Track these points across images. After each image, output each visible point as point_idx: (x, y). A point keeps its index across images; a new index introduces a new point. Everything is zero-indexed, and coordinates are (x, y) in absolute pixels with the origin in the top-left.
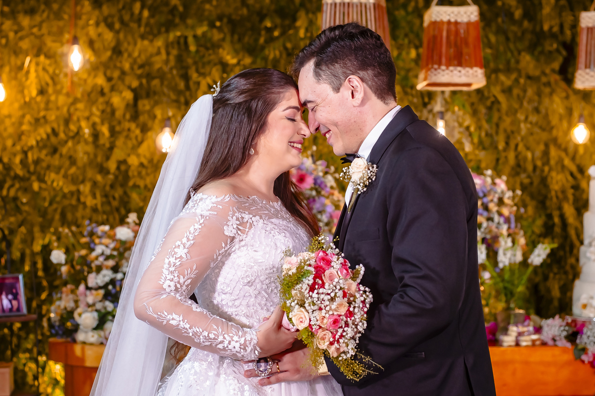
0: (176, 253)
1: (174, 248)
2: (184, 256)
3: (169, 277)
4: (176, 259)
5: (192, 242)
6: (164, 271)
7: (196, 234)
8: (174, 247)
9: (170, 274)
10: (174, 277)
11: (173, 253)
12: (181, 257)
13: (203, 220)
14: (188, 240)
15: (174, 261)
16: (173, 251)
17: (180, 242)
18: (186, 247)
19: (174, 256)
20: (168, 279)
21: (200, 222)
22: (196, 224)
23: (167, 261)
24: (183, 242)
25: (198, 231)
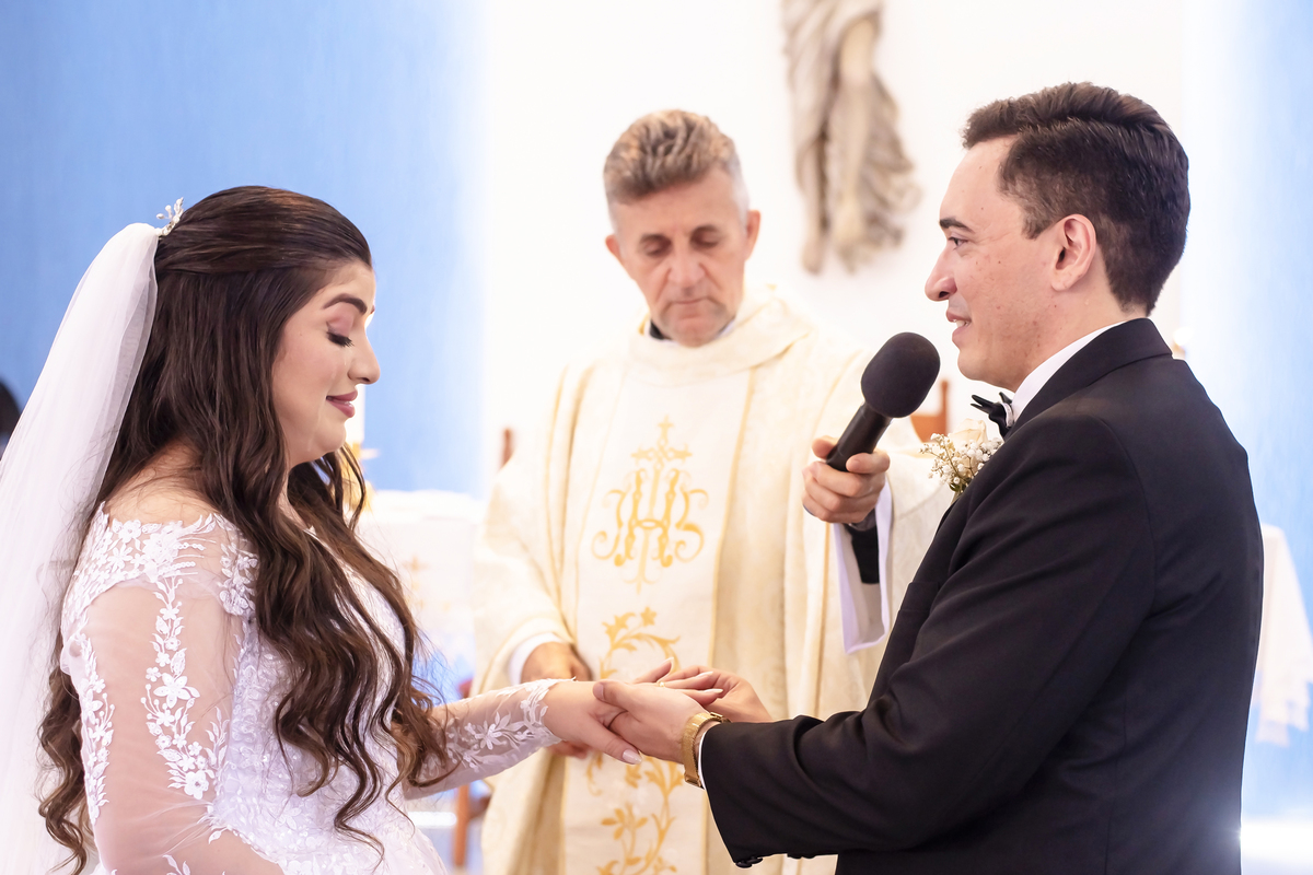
0: (163, 699)
1: (151, 691)
2: (185, 696)
3: (187, 763)
4: (173, 713)
5: (181, 654)
6: (168, 755)
7: (178, 632)
8: (148, 687)
9: (184, 756)
10: (195, 757)
11: (157, 702)
12: (181, 702)
13: (172, 591)
14: (171, 653)
15: (172, 719)
16: (154, 697)
17: (156, 669)
18: (177, 673)
19: (164, 707)
20: (185, 769)
21: (171, 600)
22: (162, 611)
23: (154, 728)
24: (162, 665)
25: (177, 622)
